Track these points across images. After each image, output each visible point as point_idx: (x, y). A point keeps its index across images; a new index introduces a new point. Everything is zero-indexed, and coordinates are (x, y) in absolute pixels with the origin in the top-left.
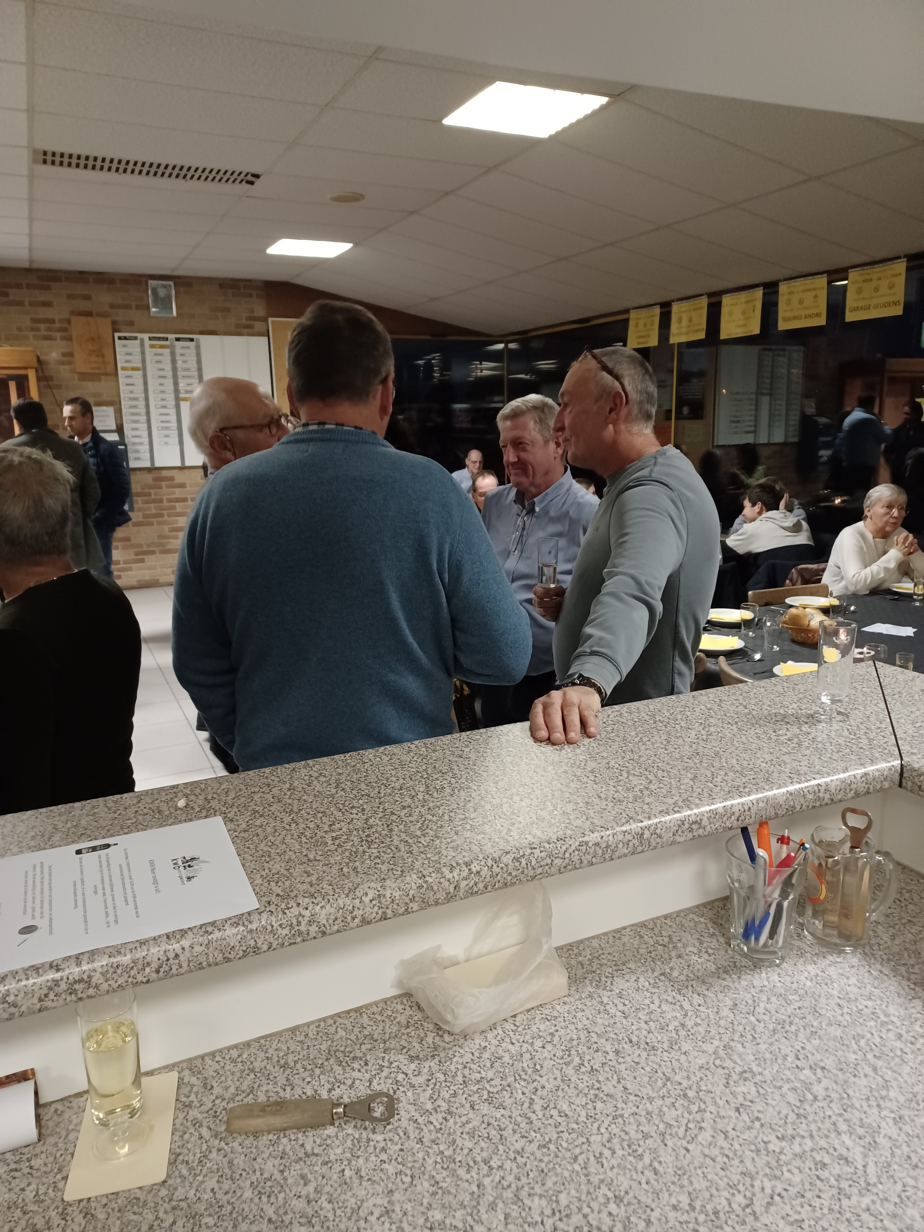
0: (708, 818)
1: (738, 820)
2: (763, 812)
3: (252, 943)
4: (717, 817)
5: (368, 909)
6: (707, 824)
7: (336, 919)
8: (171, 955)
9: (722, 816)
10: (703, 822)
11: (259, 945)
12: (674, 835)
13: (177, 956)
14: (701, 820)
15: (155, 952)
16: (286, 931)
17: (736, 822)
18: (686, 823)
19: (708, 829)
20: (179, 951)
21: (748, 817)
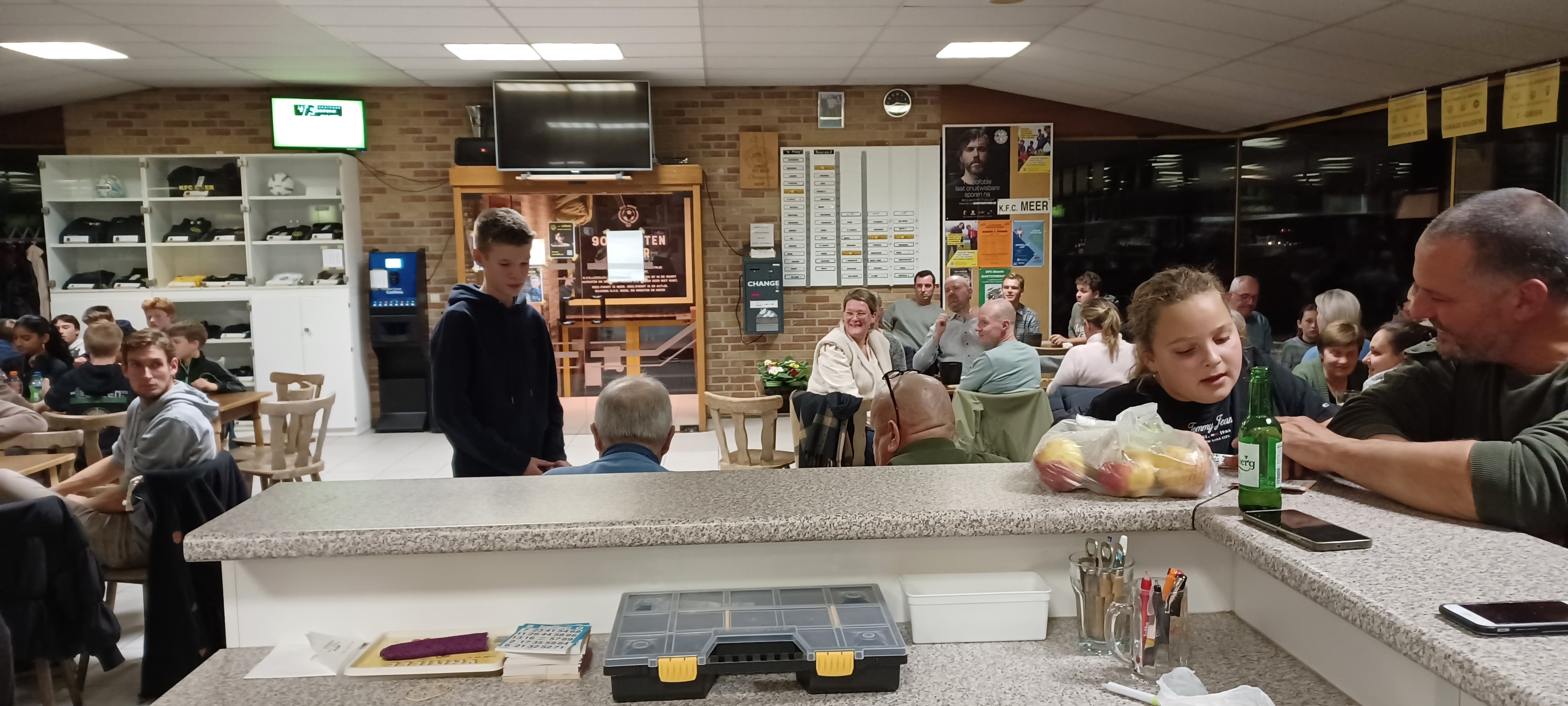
0: (989, 520)
1: (1017, 526)
2: (1043, 525)
3: (638, 536)
4: (997, 520)
5: (712, 531)
6: (987, 523)
7: (691, 533)
8: (590, 532)
9: (1001, 521)
10: (983, 522)
11: (642, 538)
12: (956, 527)
13: (593, 533)
14: (981, 519)
15: (580, 529)
16: (659, 533)
17: (1015, 528)
18: (967, 519)
19: (988, 528)
20: (594, 531)
21: (1027, 526)
